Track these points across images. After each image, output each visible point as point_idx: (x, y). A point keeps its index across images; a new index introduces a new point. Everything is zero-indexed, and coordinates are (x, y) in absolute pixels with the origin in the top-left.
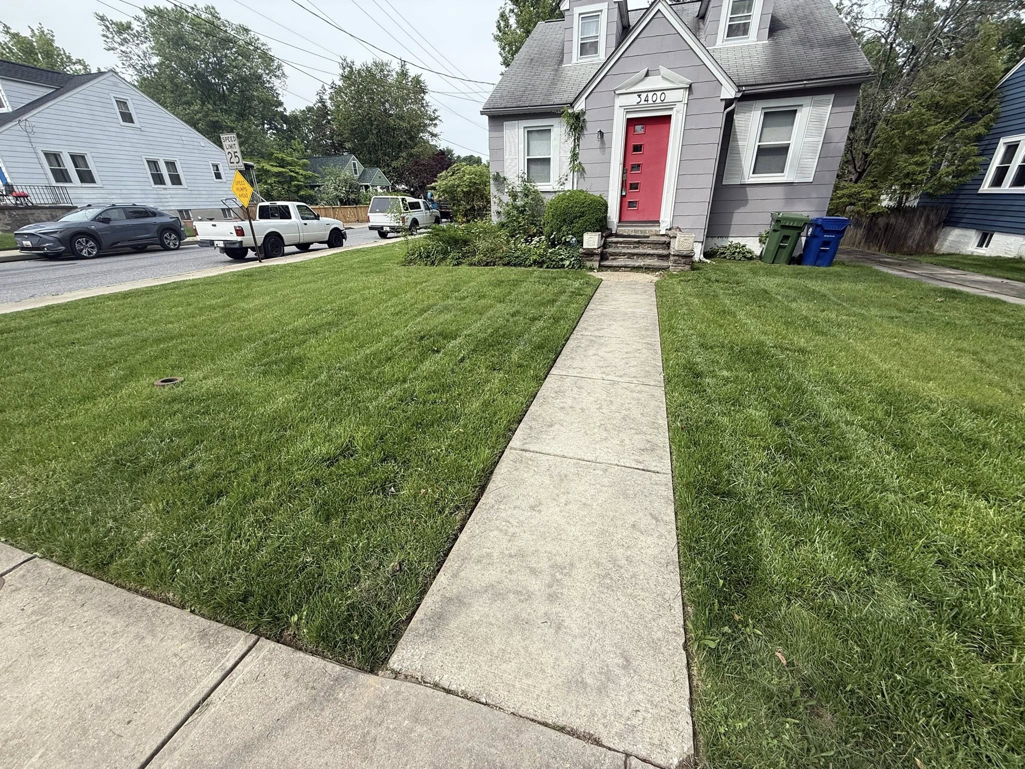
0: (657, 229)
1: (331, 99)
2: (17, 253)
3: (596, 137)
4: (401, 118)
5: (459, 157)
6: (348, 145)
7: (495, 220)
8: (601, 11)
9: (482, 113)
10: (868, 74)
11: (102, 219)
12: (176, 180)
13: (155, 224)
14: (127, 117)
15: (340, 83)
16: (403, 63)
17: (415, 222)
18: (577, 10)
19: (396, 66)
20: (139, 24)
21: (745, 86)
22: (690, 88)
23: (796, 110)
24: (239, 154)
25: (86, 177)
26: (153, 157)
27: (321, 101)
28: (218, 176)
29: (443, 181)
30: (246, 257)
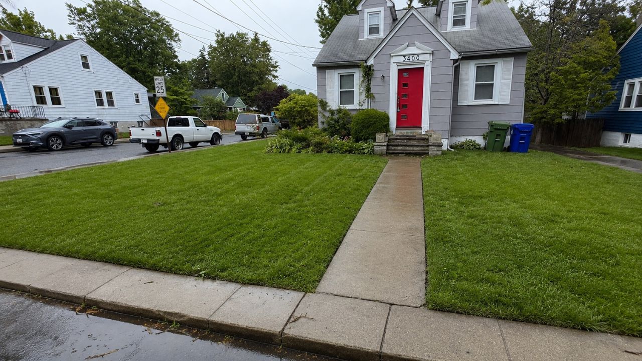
0: (420, 131)
1: (209, 54)
2: (11, 147)
3: (380, 79)
4: (254, 66)
5: (291, 90)
6: (219, 83)
7: (320, 126)
8: (380, 11)
9: (313, 65)
10: (530, 47)
11: (68, 126)
12: (111, 103)
13: (100, 129)
14: (86, 65)
15: (215, 45)
16: (256, 34)
17: (265, 129)
18: (366, 11)
19: (251, 36)
20: (91, 9)
21: (464, 52)
22: (433, 53)
23: (494, 66)
24: (164, 88)
25: (56, 101)
26: (98, 89)
27: (202, 56)
28: (137, 101)
29: (284, 105)
30: (158, 150)
